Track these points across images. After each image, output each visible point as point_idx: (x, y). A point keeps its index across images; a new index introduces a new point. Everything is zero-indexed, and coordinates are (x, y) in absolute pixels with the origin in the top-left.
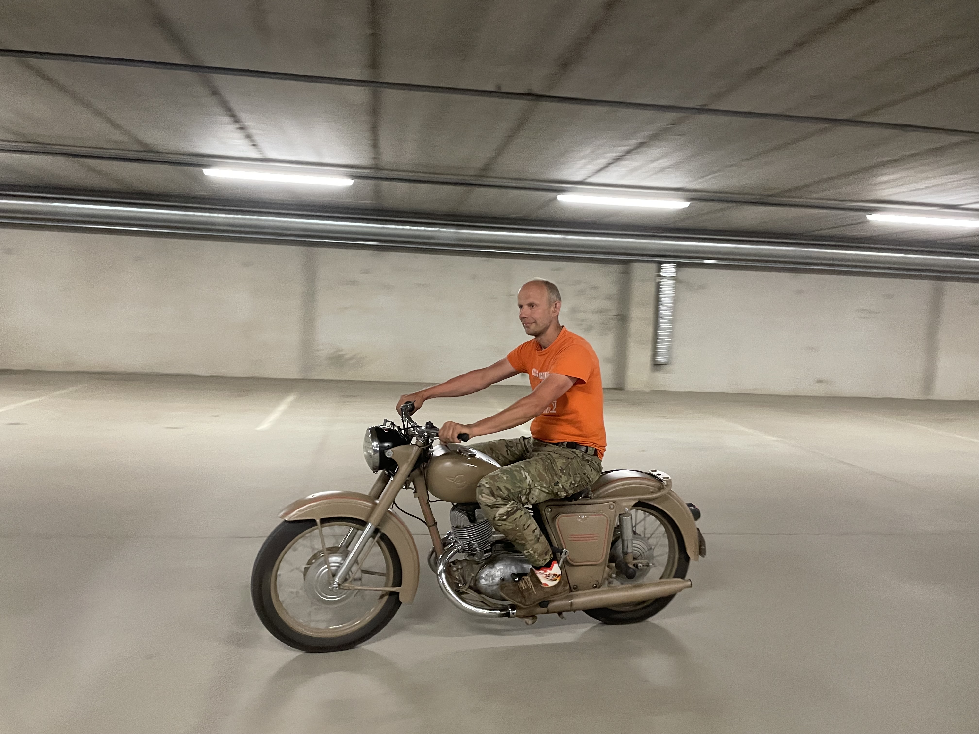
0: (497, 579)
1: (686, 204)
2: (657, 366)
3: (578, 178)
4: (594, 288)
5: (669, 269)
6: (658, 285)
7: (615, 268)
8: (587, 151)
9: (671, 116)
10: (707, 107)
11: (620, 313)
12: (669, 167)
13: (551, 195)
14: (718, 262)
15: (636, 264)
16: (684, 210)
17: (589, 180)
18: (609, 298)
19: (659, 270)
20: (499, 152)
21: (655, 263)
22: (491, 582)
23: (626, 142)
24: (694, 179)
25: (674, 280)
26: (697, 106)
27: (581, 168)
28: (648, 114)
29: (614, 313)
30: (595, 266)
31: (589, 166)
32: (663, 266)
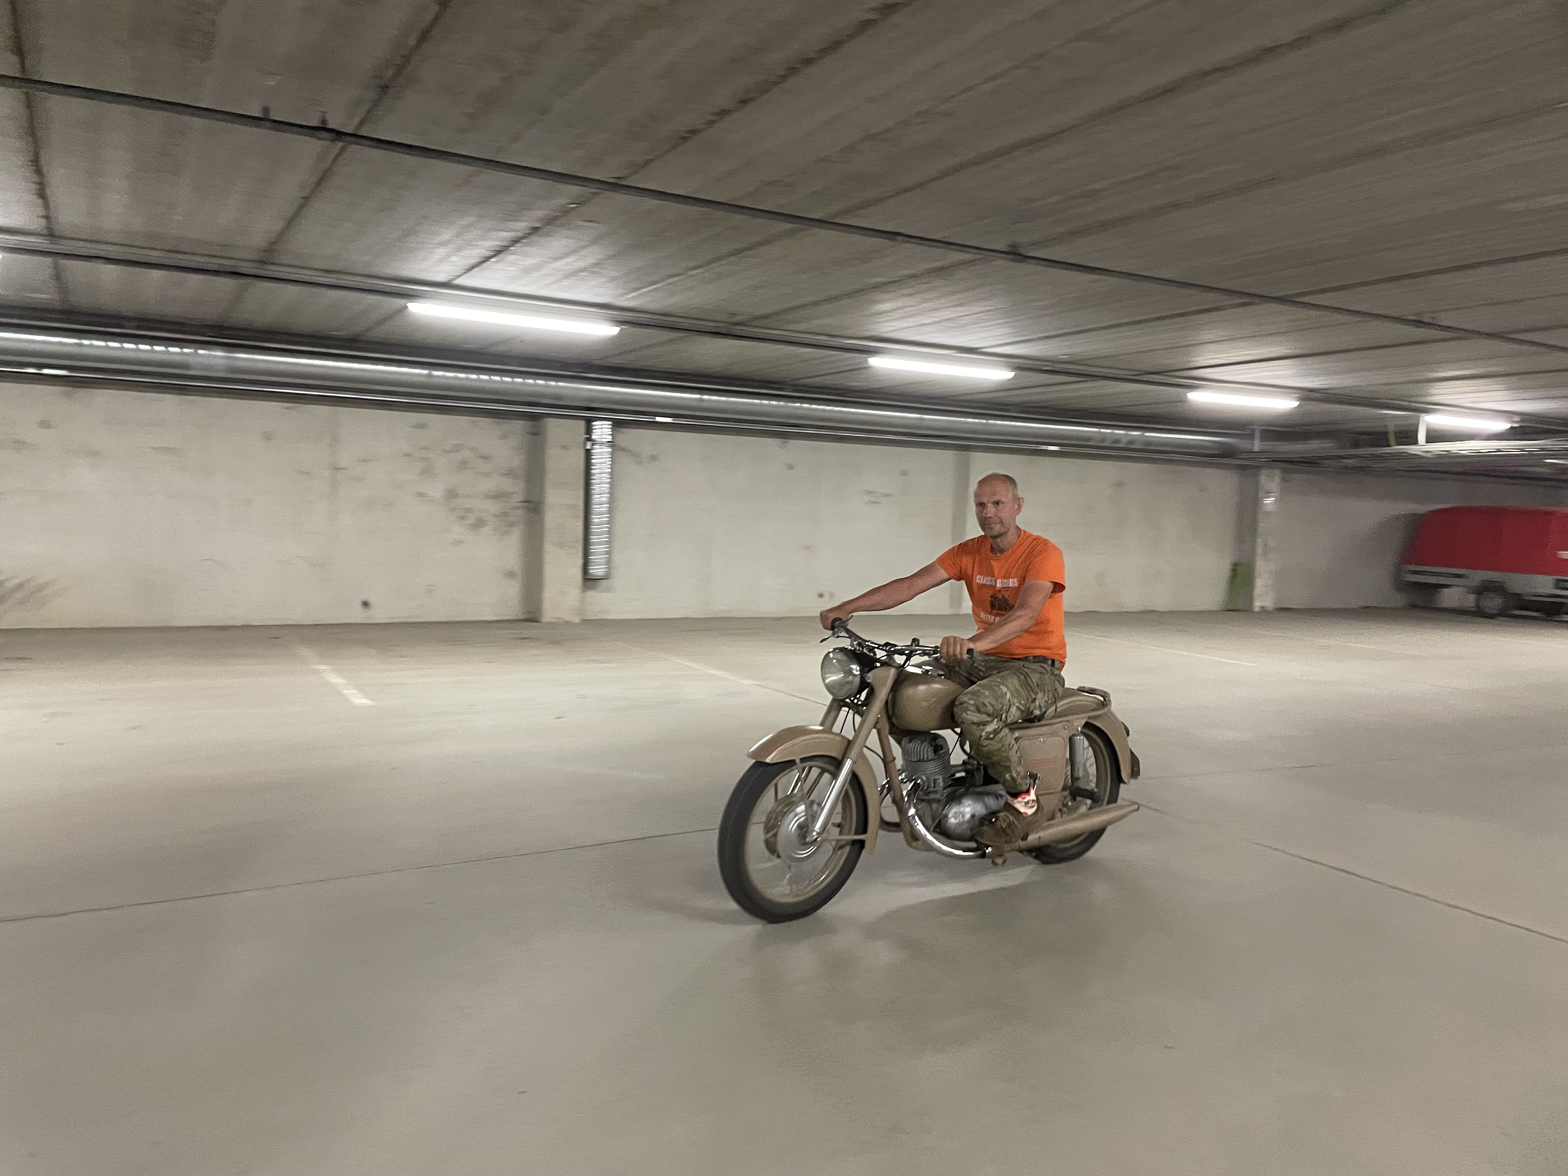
0: (968, 816)
1: (613, 330)
2: (589, 580)
3: (441, 278)
4: (485, 458)
5: (602, 430)
6: (588, 454)
7: (519, 425)
8: (447, 234)
9: (573, 190)
10: (624, 183)
11: (528, 499)
12: (584, 269)
13: (399, 302)
14: (674, 420)
15: (551, 422)
16: (613, 339)
17: (458, 282)
18: (510, 473)
19: (589, 430)
20: (291, 222)
21: (583, 420)
22: (961, 820)
23: (511, 225)
24: (625, 291)
25: (610, 446)
26: (610, 178)
27: (442, 260)
28: (535, 183)
29: (519, 497)
30: (485, 421)
31: (454, 259)
32: (595, 425)
